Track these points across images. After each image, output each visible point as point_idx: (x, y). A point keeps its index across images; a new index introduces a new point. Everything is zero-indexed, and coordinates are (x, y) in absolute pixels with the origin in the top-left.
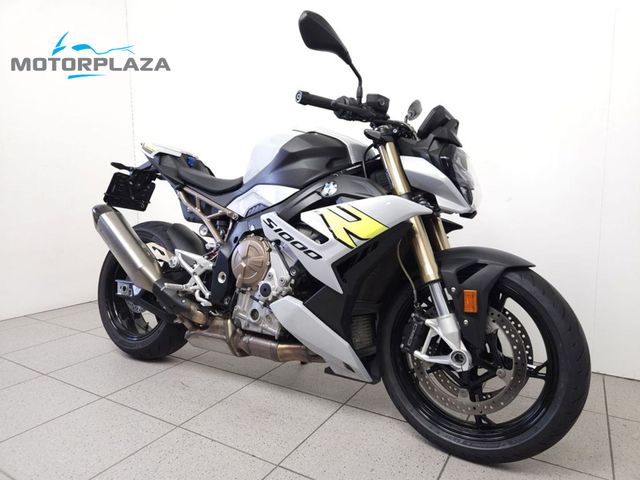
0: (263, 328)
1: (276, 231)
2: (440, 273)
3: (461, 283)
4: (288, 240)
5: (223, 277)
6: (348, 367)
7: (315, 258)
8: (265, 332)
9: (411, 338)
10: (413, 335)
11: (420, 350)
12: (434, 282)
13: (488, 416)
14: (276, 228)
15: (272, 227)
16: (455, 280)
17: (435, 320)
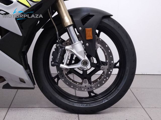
2: (73, 21)
3: (83, 25)
6: (22, 81)
9: (58, 57)
10: (59, 55)
11: (63, 63)
12: (70, 26)
13: (94, 91)
16: (81, 23)
17: (70, 46)
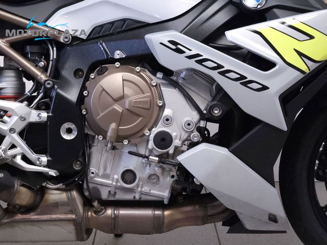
0: (141, 193)
1: (190, 57)
4: (213, 69)
5: (69, 131)
7: (258, 90)
8: (144, 198)
14: (188, 53)
15: (181, 52)
